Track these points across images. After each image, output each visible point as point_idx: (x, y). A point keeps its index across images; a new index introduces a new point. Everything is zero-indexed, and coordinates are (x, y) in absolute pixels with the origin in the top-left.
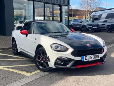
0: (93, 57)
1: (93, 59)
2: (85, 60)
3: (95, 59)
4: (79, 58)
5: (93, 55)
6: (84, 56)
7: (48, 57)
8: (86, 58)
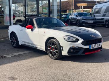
0: (97, 45)
1: (97, 47)
2: (91, 48)
3: (98, 47)
4: (87, 47)
5: (96, 44)
6: (91, 45)
7: (62, 46)
8: (92, 46)
